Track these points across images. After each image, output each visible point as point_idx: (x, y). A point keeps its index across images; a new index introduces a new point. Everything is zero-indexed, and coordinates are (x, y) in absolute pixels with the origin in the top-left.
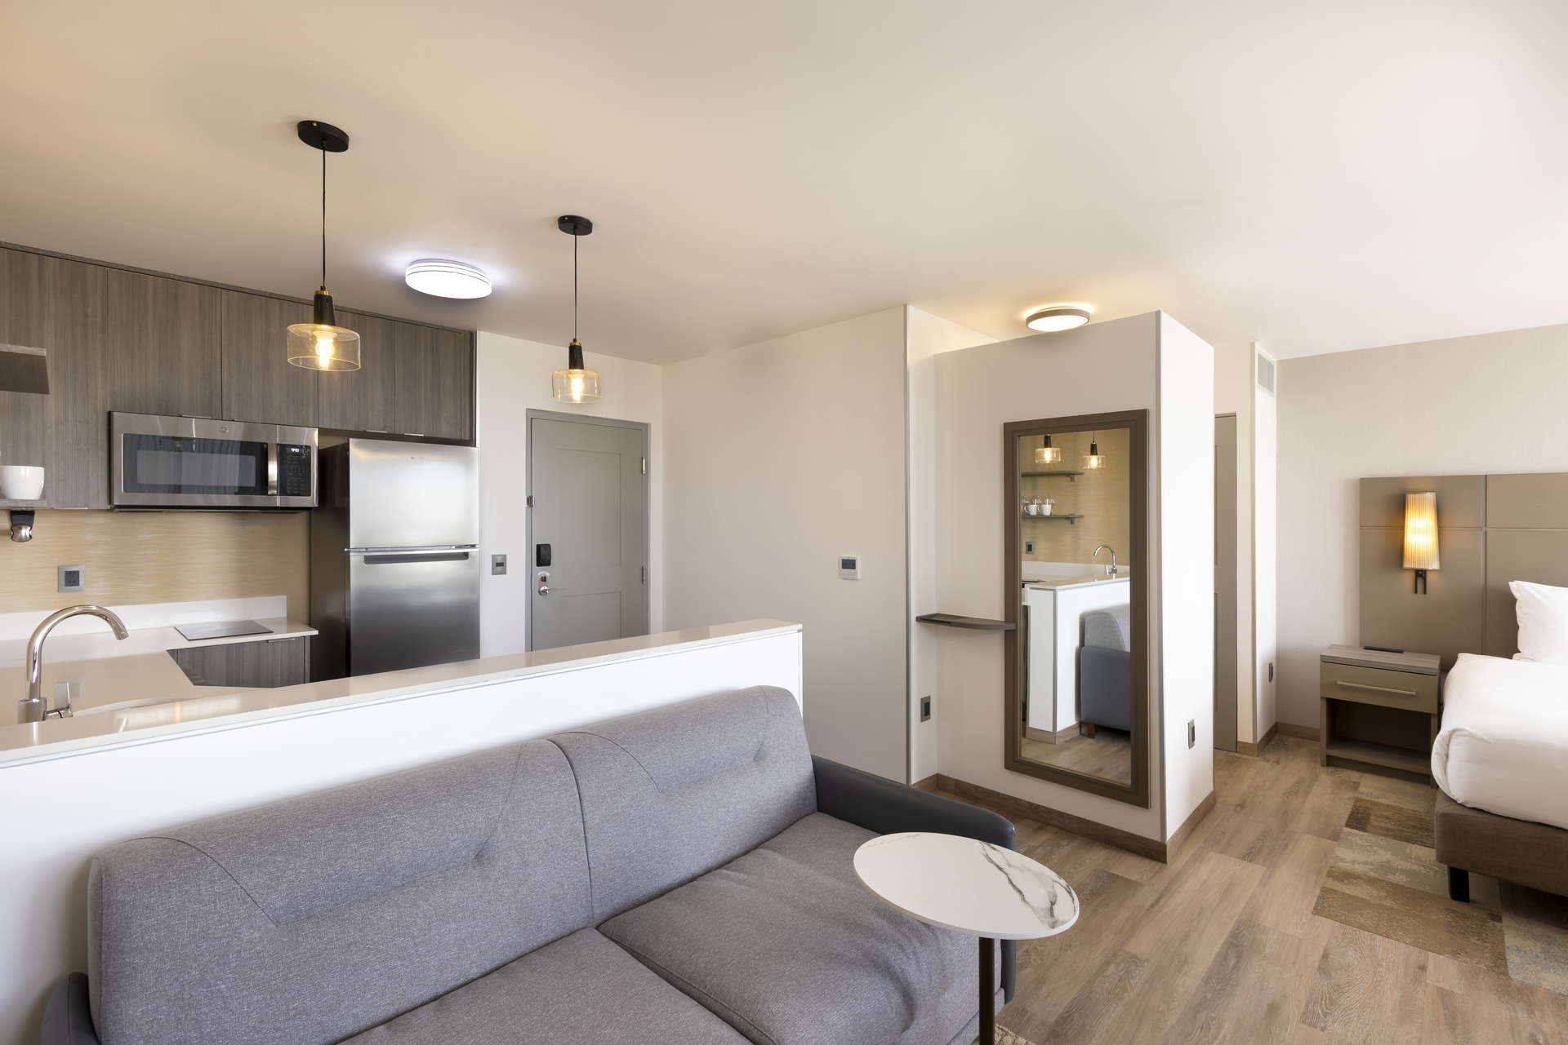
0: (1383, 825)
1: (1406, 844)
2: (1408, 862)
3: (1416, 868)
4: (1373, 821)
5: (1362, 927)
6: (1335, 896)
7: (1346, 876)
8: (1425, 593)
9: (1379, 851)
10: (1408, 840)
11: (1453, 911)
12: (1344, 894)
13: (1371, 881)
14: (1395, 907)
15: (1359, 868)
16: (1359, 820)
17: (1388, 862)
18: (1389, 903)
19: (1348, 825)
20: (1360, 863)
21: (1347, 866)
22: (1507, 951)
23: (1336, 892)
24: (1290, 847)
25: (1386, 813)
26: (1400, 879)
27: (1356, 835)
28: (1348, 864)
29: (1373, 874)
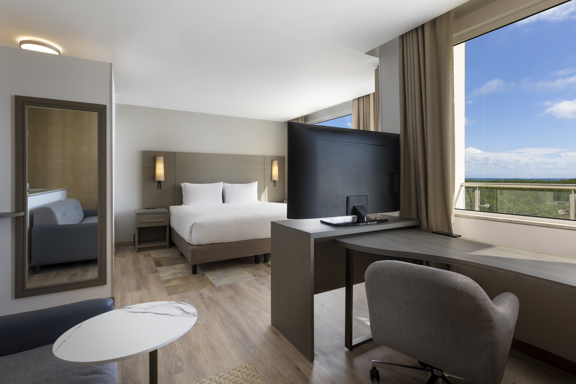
0: (165, 263)
1: (174, 266)
2: (178, 270)
3: (181, 271)
4: (162, 263)
5: (183, 292)
6: (170, 288)
7: (168, 281)
8: (161, 188)
9: (170, 270)
10: (173, 265)
11: (196, 277)
12: (172, 286)
13: (175, 279)
14: (185, 283)
15: (169, 277)
16: (158, 264)
17: (174, 272)
18: (183, 283)
19: (157, 267)
20: (168, 276)
21: (165, 278)
22: (211, 281)
23: (170, 286)
24: (148, 280)
25: (163, 260)
26: (180, 275)
27: (161, 268)
28: (166, 277)
29: (173, 277)
